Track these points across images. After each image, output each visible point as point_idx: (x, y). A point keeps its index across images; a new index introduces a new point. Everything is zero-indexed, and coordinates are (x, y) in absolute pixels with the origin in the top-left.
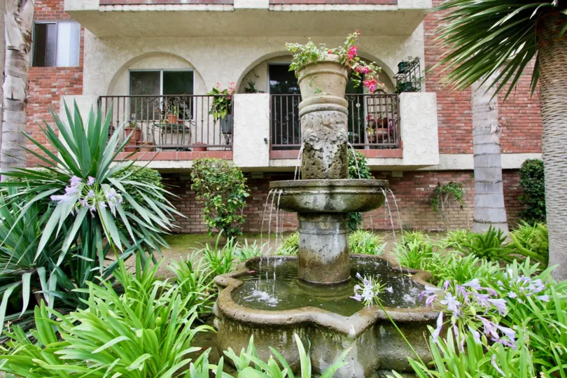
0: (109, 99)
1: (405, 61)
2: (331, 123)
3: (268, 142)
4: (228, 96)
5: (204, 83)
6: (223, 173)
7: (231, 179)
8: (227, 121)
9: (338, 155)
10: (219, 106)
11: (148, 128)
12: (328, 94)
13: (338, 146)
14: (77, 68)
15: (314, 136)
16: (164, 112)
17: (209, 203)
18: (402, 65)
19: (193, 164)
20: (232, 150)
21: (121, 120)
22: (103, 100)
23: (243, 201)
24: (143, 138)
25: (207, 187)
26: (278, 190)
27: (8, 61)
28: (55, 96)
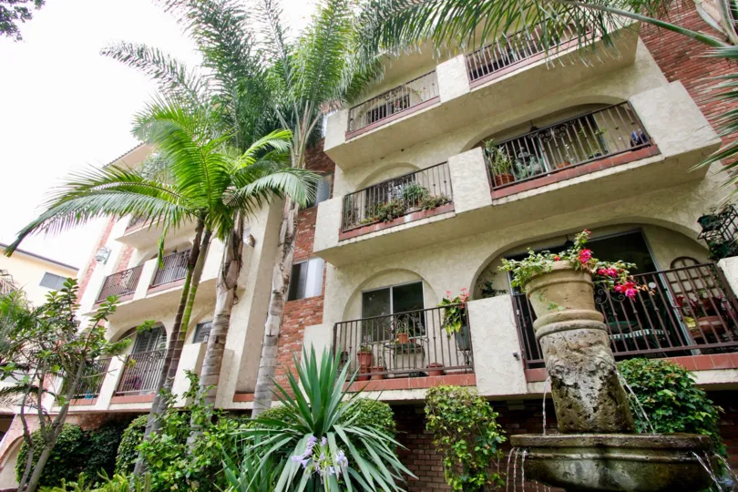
0: (344, 325)
1: (706, 214)
2: (581, 347)
3: (520, 358)
4: (460, 304)
5: (434, 293)
6: (464, 406)
7: (476, 415)
8: (462, 335)
9: (605, 392)
10: (451, 317)
11: (379, 351)
12: (567, 308)
13: (601, 378)
14: (320, 297)
15: (561, 367)
16: (394, 332)
17: (450, 451)
18: (704, 220)
19: (426, 394)
20: (472, 372)
21: (353, 345)
22: (339, 326)
23: (497, 449)
24: (374, 362)
25: (445, 428)
26: (521, 450)
27: (271, 302)
28: (302, 326)
